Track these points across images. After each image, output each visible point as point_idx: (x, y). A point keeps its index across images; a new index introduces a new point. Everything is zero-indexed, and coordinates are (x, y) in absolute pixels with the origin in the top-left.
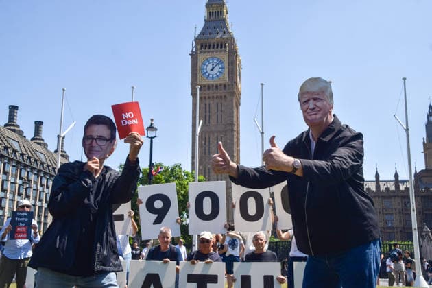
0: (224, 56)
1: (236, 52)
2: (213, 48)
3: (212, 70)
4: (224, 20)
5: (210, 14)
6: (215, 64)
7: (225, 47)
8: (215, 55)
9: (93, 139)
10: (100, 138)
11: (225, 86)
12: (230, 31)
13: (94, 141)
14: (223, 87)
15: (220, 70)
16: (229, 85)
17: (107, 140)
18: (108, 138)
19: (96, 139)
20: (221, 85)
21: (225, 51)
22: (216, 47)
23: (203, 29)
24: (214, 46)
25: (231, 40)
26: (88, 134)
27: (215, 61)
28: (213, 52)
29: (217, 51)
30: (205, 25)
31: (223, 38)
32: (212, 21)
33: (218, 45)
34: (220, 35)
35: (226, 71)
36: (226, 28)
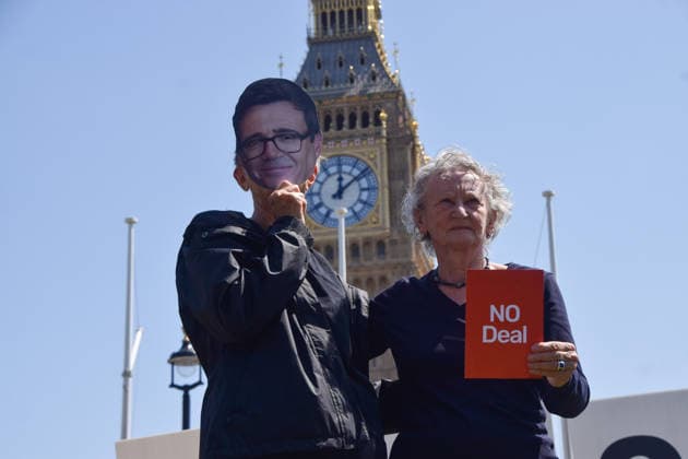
0: (374, 152)
1: (412, 138)
2: (340, 127)
3: (339, 195)
4: (371, 38)
5: (324, 19)
6: (347, 179)
7: (378, 122)
8: (346, 148)
9: (265, 140)
11: (381, 245)
12: (391, 69)
14: (374, 249)
15: (365, 195)
16: (393, 242)
17: (302, 138)
19: (273, 139)
20: (367, 243)
21: (378, 135)
22: (346, 122)
23: (304, 68)
24: (340, 119)
25: (396, 97)
27: (346, 168)
28: (338, 139)
29: (351, 138)
30: (310, 55)
31: (370, 96)
32: (331, 42)
33: (353, 118)
34: (358, 86)
35: (383, 198)
36: (380, 64)
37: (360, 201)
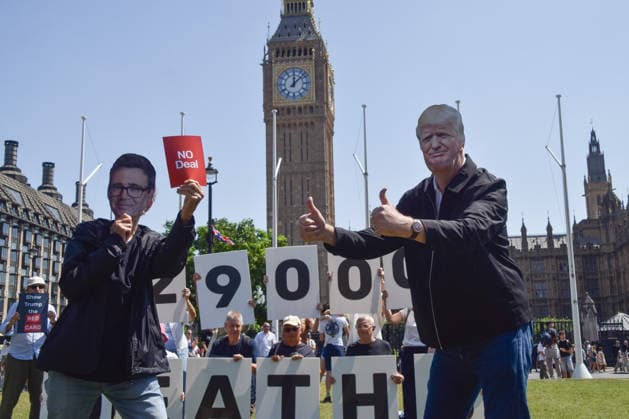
0: (309, 66)
1: (326, 60)
2: (294, 55)
3: (293, 85)
4: (309, 15)
5: (288, 6)
6: (297, 78)
7: (311, 53)
8: (296, 64)
9: (123, 188)
10: (133, 187)
11: (311, 108)
12: (317, 30)
13: (125, 191)
14: (308, 110)
15: (305, 86)
16: (317, 107)
17: (143, 190)
18: (144, 187)
19: (127, 189)
20: (305, 107)
21: (311, 59)
22: (297, 53)
23: (279, 28)
24: (294, 51)
25: (319, 43)
26: (116, 181)
27: (297, 74)
28: (293, 60)
29: (299, 60)
30: (281, 22)
31: (308, 42)
32: (292, 16)
33: (300, 51)
34: (303, 37)
35: (313, 86)
36: (312, 27)
37: (302, 88)
